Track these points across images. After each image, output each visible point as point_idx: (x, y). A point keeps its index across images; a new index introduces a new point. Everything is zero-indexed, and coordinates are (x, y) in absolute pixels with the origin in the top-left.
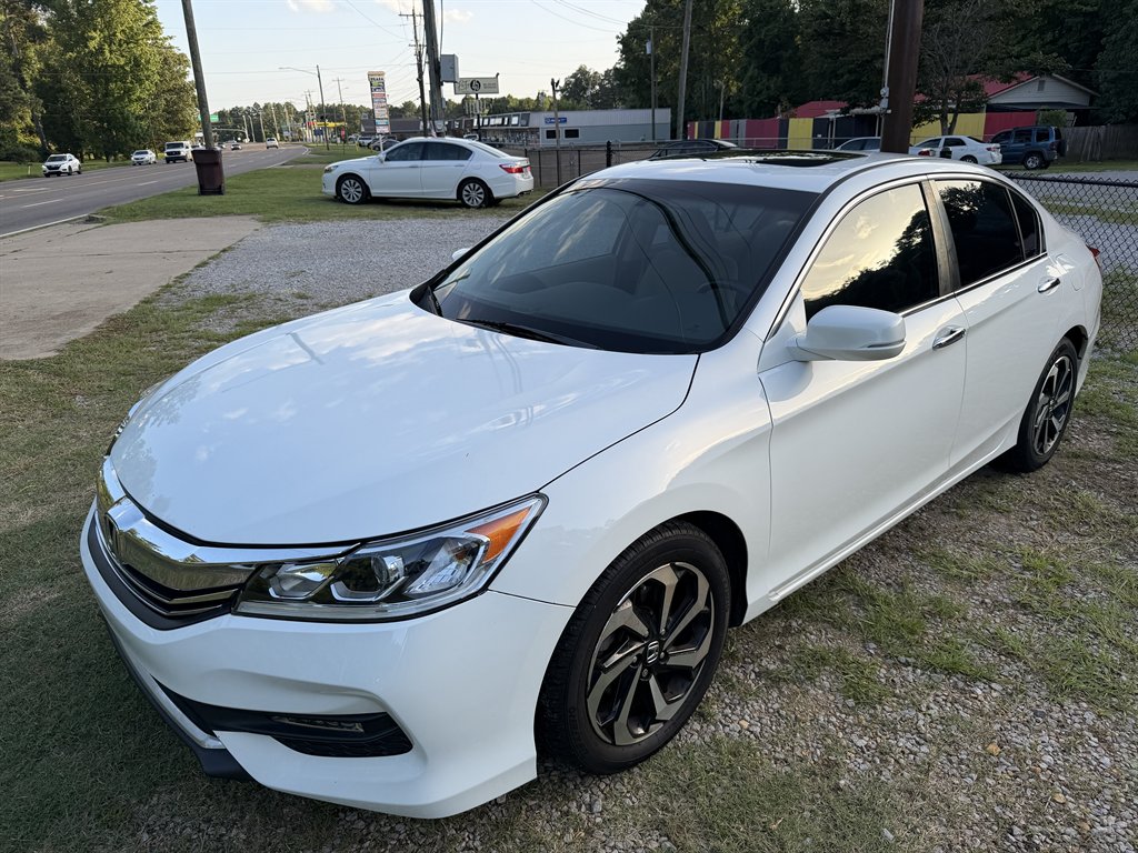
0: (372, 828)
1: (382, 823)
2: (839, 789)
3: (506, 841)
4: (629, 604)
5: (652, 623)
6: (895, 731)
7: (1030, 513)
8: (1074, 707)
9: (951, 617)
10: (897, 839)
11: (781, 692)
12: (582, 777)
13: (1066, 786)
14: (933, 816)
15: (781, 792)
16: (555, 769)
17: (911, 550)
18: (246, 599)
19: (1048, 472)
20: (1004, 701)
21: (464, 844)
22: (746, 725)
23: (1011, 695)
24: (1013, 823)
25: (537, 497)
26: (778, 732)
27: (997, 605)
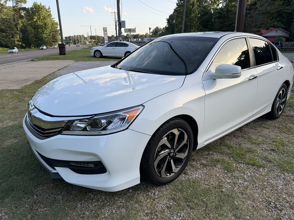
0: (95, 197)
1: (98, 196)
2: (223, 192)
3: (131, 201)
4: (166, 138)
5: (172, 145)
6: (238, 178)
7: (275, 129)
8: (288, 174)
9: (253, 152)
10: (239, 204)
11: (207, 168)
12: (152, 187)
13: (286, 193)
14: (249, 199)
15: (206, 193)
16: (145, 184)
17: (242, 137)
18: (64, 130)
19: (279, 120)
20: (268, 172)
21: (120, 201)
22: (197, 176)
23: (270, 171)
24: (271, 202)
25: (142, 106)
26: (206, 178)
27: (266, 150)
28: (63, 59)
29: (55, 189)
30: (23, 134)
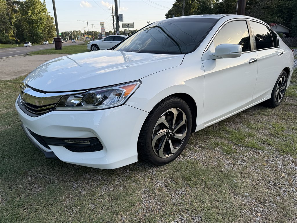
0: (92, 177)
1: (95, 176)
2: (222, 171)
3: (129, 180)
4: (164, 117)
5: (171, 124)
6: (237, 160)
7: (274, 116)
8: (287, 156)
9: (252, 137)
10: (238, 182)
11: (205, 151)
12: (150, 167)
13: (285, 173)
14: (248, 177)
15: (205, 172)
16: (143, 165)
18: (58, 106)
19: (279, 108)
20: (267, 154)
21: (117, 181)
22: (195, 157)
23: (269, 153)
24: (270, 180)
25: (139, 81)
26: (204, 159)
27: (265, 134)
28: (59, 54)
29: (50, 171)
30: (16, 121)
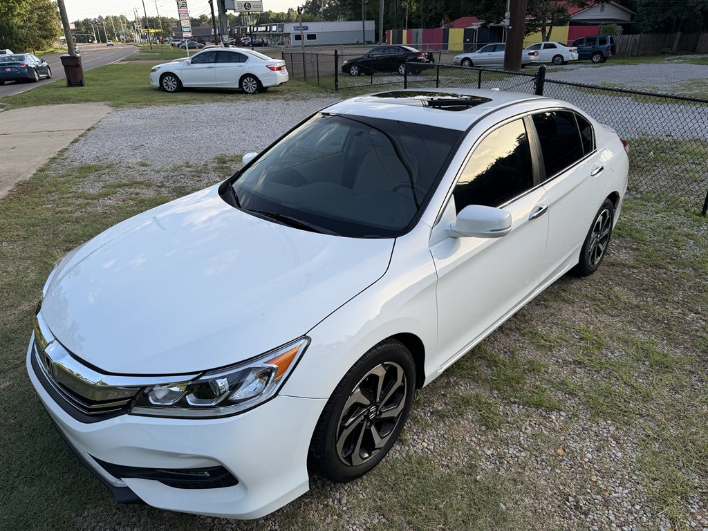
2: (477, 481)
3: (293, 525)
4: (359, 390)
5: (373, 397)
6: (507, 444)
7: (585, 303)
8: (604, 423)
9: (539, 372)
10: (508, 509)
11: (445, 424)
12: (335, 484)
13: (598, 471)
14: (527, 493)
15: (445, 486)
16: (319, 479)
17: (518, 329)
18: (136, 405)
19: (597, 275)
20: (567, 422)
22: (425, 445)
23: (570, 418)
24: (569, 495)
25: (304, 338)
26: (443, 448)
27: (566, 363)
29: (125, 512)
